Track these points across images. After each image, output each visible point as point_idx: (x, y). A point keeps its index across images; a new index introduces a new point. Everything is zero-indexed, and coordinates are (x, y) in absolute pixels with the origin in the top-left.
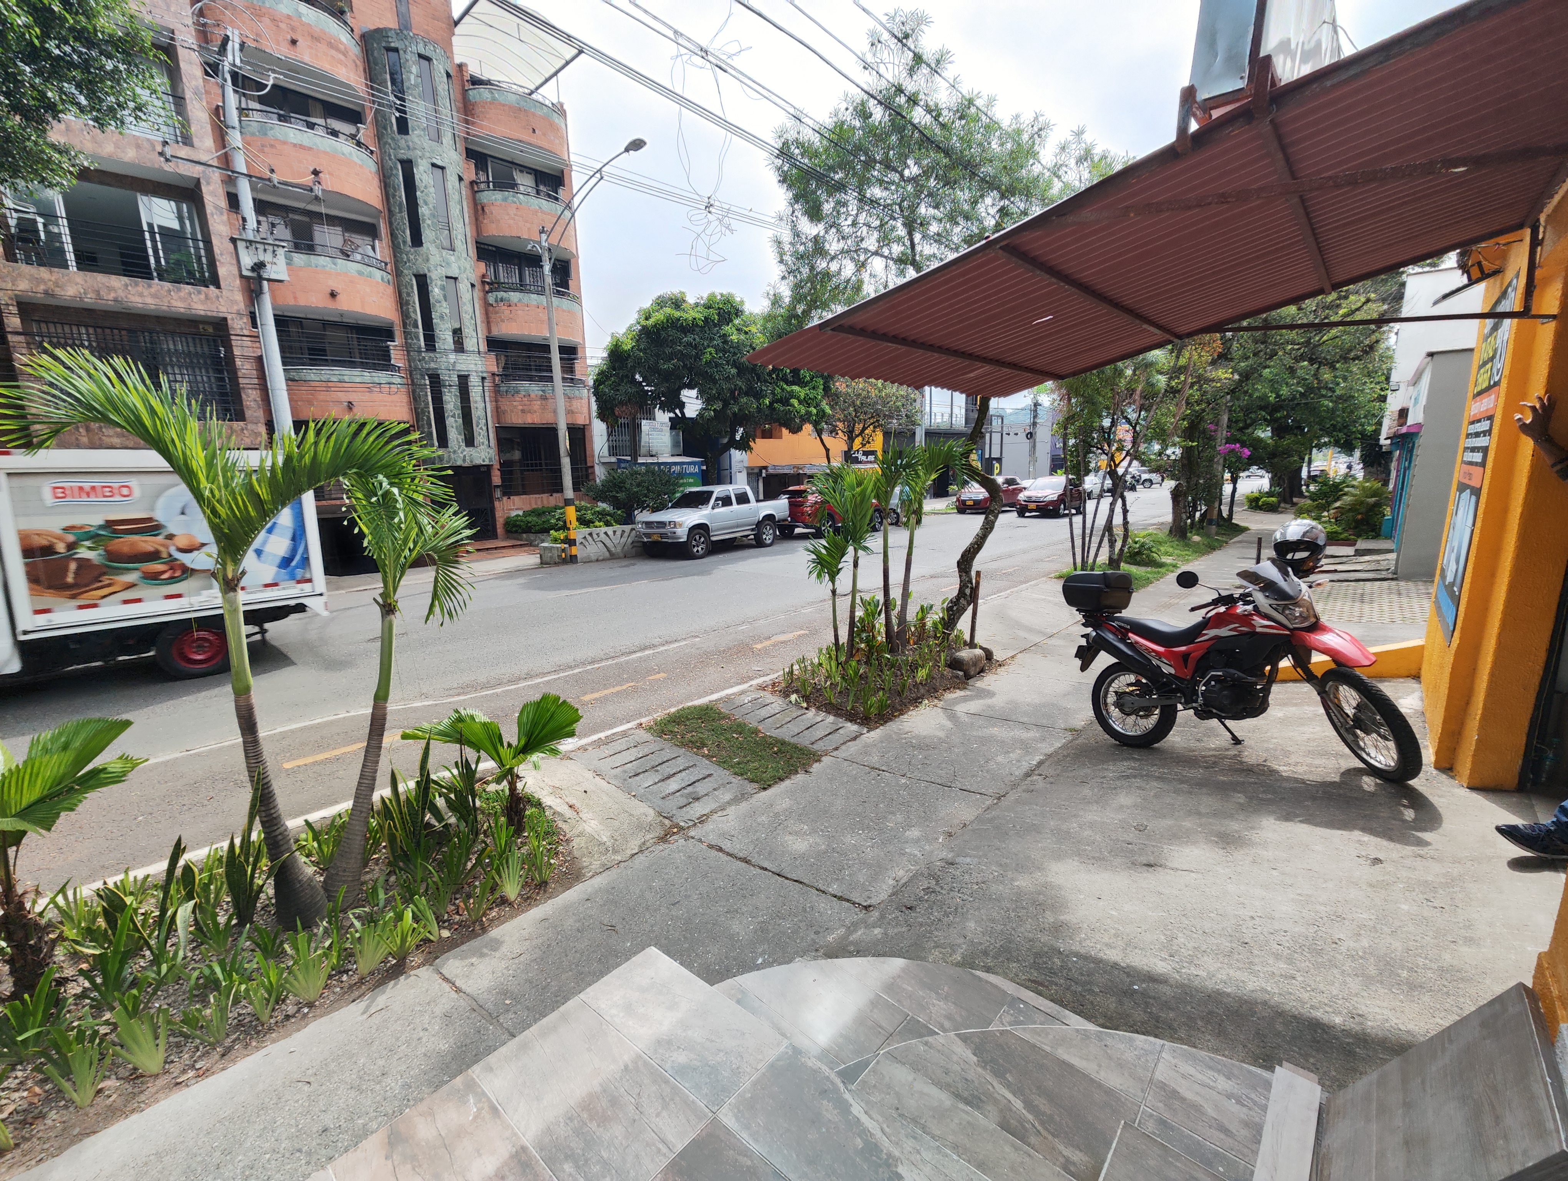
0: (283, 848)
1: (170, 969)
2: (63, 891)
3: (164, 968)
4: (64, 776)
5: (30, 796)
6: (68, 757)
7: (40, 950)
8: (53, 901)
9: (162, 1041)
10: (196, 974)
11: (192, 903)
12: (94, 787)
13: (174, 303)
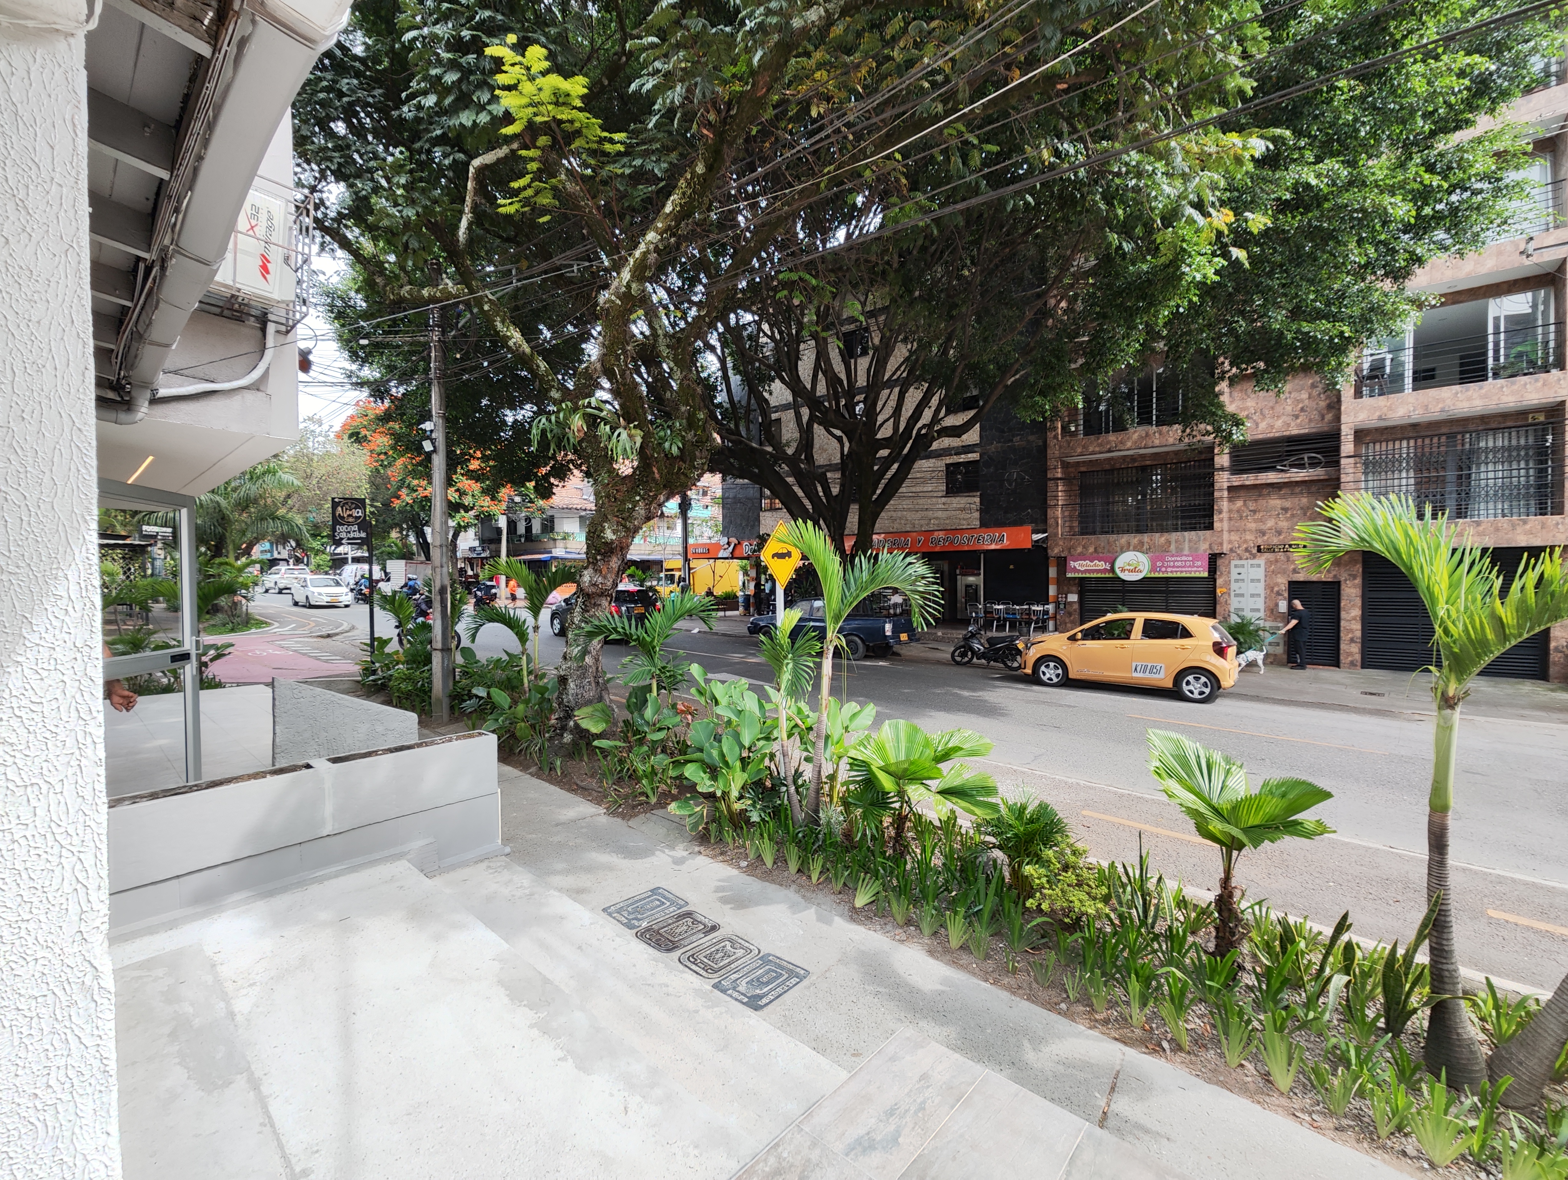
0: (1447, 987)
1: (1315, 1019)
2: (1260, 903)
3: (1311, 1015)
4: (1277, 816)
5: (1254, 820)
6: (1283, 804)
7: (1234, 935)
8: (1252, 907)
9: (1293, 1069)
10: (1334, 1041)
11: (1347, 978)
12: (1292, 834)
13: (1505, 399)
